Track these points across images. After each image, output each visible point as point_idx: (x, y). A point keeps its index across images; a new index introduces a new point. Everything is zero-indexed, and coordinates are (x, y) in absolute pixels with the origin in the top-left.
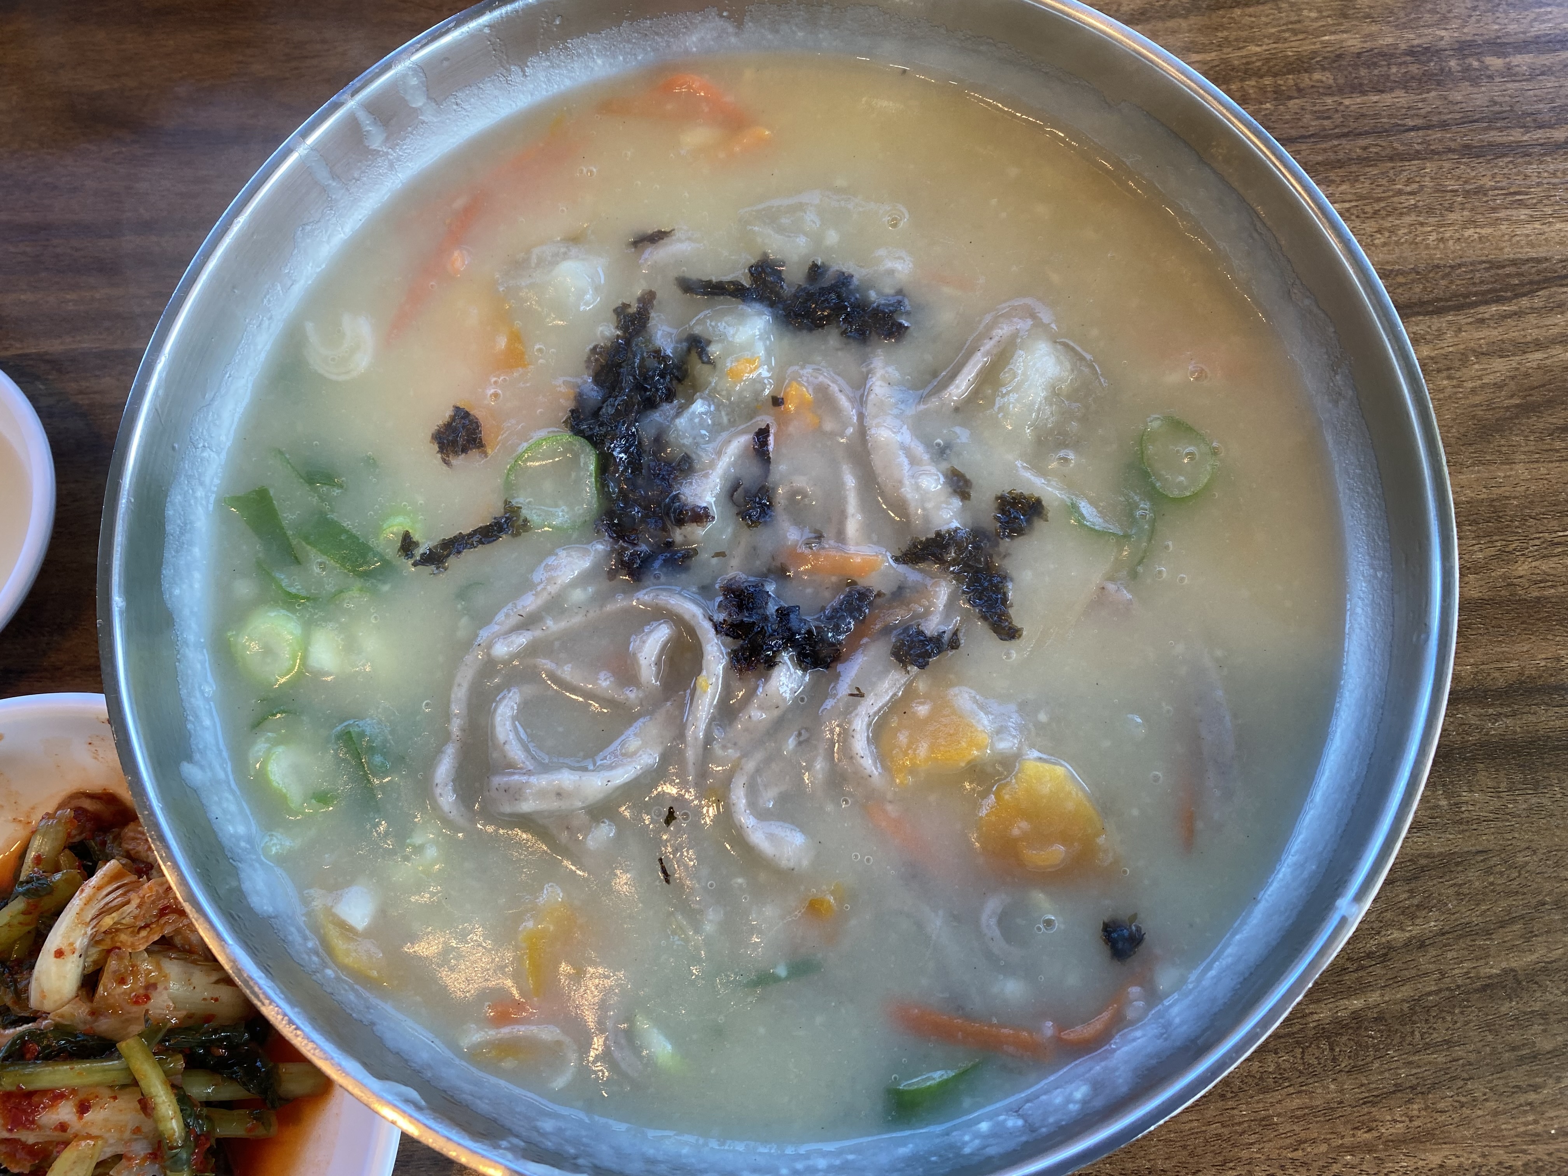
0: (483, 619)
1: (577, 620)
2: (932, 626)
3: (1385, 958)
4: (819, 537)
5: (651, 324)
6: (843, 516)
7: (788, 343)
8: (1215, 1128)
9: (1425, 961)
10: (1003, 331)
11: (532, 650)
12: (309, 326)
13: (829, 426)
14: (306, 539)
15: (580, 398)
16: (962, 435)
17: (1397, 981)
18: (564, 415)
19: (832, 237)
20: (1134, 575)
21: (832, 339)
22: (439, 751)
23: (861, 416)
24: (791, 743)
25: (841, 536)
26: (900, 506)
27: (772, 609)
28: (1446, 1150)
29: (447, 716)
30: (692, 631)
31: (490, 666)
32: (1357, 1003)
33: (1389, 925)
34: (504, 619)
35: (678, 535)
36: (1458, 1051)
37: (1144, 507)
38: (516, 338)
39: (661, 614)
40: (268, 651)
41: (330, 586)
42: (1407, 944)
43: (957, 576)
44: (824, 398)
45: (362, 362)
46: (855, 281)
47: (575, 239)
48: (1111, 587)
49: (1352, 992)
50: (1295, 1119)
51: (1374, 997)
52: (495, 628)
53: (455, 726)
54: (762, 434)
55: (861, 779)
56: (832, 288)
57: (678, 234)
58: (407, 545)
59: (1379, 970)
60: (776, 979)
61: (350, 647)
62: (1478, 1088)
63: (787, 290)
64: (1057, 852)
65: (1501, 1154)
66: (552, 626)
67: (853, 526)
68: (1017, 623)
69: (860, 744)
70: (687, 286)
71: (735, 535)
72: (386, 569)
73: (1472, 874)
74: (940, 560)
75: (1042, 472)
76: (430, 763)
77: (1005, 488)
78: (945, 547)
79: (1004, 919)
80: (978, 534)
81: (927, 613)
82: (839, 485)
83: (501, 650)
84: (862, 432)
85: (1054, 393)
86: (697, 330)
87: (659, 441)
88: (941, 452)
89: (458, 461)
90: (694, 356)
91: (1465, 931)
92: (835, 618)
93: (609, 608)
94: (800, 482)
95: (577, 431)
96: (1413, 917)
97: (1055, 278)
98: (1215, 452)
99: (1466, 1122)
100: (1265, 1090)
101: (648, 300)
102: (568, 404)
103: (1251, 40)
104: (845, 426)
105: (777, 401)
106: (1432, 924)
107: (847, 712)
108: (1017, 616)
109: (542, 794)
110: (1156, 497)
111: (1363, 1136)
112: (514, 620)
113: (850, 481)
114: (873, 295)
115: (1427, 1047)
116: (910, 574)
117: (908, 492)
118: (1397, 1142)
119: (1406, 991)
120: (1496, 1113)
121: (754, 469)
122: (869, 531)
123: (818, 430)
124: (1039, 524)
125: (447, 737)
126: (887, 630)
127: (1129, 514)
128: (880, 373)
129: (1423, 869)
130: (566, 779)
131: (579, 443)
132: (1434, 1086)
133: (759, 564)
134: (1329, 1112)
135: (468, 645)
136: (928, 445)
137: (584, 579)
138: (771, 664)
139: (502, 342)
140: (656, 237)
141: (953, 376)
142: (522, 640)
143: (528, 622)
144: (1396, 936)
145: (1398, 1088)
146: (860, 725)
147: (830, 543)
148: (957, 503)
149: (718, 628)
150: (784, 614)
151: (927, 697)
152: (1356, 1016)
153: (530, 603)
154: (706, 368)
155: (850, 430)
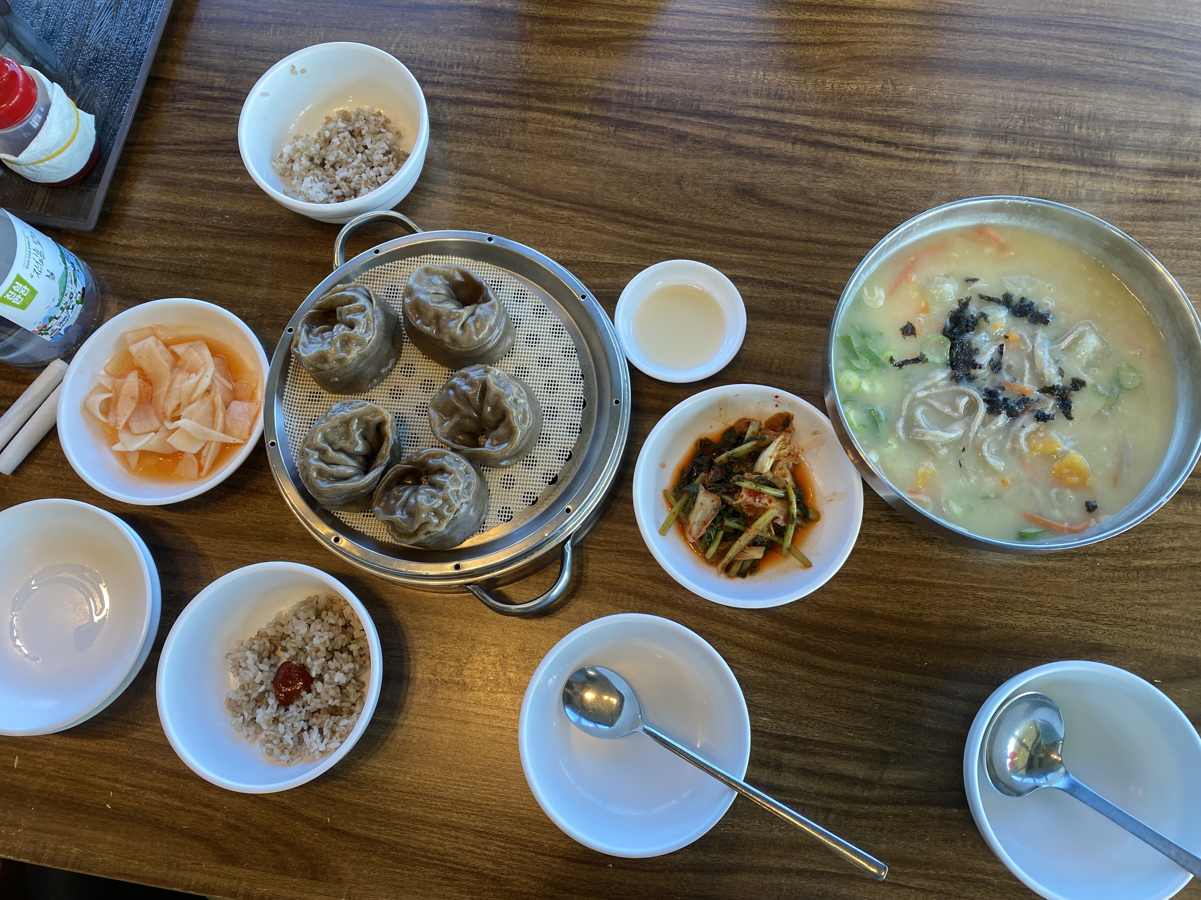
0: (913, 385)
1: (940, 391)
2: (1047, 412)
3: (1160, 551)
4: (1015, 379)
5: (969, 307)
6: (1023, 375)
7: (1011, 319)
8: (1095, 589)
9: (1174, 554)
10: (1081, 329)
11: (927, 396)
12: (865, 290)
13: (1022, 347)
14: (861, 353)
15: (946, 326)
16: (1064, 358)
17: (1163, 559)
18: (941, 330)
19: (1030, 290)
20: (1110, 408)
21: (1025, 321)
22: (898, 419)
23: (1033, 347)
24: (1001, 437)
25: (1022, 381)
26: (1043, 375)
27: (1001, 398)
28: (1170, 610)
29: (902, 411)
30: (976, 400)
31: (914, 398)
32: (1149, 562)
33: (1164, 541)
34: (920, 386)
35: (973, 372)
36: (1179, 583)
37: (1116, 389)
38: (927, 304)
39: (964, 394)
40: (848, 383)
41: (868, 368)
42: (1169, 548)
43: (1056, 399)
44: (1022, 339)
45: (881, 303)
46: (1035, 305)
47: (947, 276)
48: (1103, 411)
49: (1147, 559)
50: (1121, 592)
51: (1155, 562)
52: (917, 389)
53: (904, 413)
54: (1002, 346)
55: (1021, 450)
56: (1028, 306)
57: (981, 280)
58: (891, 360)
59: (1158, 554)
60: (990, 498)
61: (872, 386)
62: (1184, 595)
63: (1014, 304)
64: (1076, 479)
65: (1188, 615)
66: (934, 391)
67: (1026, 378)
68: (1073, 416)
69: (1022, 440)
70: (982, 297)
71: (989, 375)
72: (883, 365)
73: (1195, 531)
74: (1052, 394)
75: (1086, 373)
76: (896, 421)
77: (1075, 376)
78: (1055, 390)
79: (1057, 495)
80: (1064, 388)
81: (1046, 408)
82: (1023, 366)
83: (920, 395)
84: (1033, 351)
85: (1095, 351)
86: (984, 312)
87: (969, 342)
88: (1056, 362)
89: (907, 338)
90: (982, 319)
91: (1190, 548)
92: (1018, 404)
93: (950, 389)
94: (1011, 362)
95: (944, 335)
96: (1173, 541)
97: (1099, 315)
98: (1141, 377)
99: (1179, 604)
100: (1114, 582)
101: (969, 299)
102: (942, 327)
103: (1172, 234)
104: (1028, 348)
105: (1006, 337)
106: (1178, 544)
107: (1019, 431)
108: (1073, 414)
109: (932, 435)
110: (1121, 387)
111: (1144, 601)
112: (922, 387)
113: (1027, 365)
114: (1040, 311)
115: (1170, 580)
116: (1043, 396)
117: (1046, 372)
118: (1154, 605)
119: (1166, 562)
120: (1189, 603)
121: (998, 356)
122: (1031, 381)
123: (1018, 348)
124: (1083, 388)
125: (900, 416)
126: (1033, 411)
127: (1111, 391)
128: (1039, 335)
129: (1179, 527)
130: (940, 433)
131: (946, 339)
132: (1169, 592)
133: (996, 384)
134: (1133, 592)
135: (908, 392)
136: (1054, 359)
137: (944, 379)
138: (999, 413)
139: (923, 305)
140: (974, 280)
141: (1063, 340)
142: (925, 393)
143: (927, 388)
144: (1166, 545)
145: (1157, 590)
146: (1023, 435)
147: (1018, 382)
148: (1060, 378)
149: (984, 400)
150: (1005, 400)
151: (1043, 431)
152: (1148, 566)
153: (928, 383)
154: (985, 323)
155: (1029, 350)
